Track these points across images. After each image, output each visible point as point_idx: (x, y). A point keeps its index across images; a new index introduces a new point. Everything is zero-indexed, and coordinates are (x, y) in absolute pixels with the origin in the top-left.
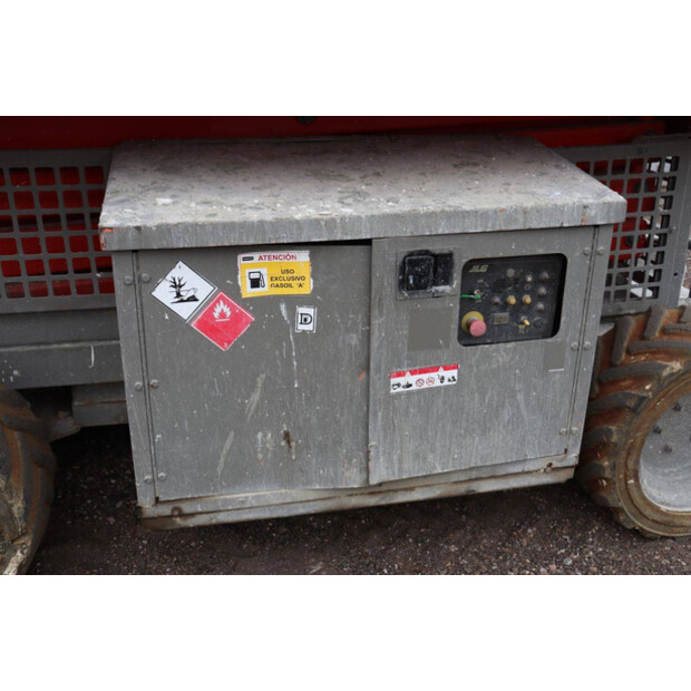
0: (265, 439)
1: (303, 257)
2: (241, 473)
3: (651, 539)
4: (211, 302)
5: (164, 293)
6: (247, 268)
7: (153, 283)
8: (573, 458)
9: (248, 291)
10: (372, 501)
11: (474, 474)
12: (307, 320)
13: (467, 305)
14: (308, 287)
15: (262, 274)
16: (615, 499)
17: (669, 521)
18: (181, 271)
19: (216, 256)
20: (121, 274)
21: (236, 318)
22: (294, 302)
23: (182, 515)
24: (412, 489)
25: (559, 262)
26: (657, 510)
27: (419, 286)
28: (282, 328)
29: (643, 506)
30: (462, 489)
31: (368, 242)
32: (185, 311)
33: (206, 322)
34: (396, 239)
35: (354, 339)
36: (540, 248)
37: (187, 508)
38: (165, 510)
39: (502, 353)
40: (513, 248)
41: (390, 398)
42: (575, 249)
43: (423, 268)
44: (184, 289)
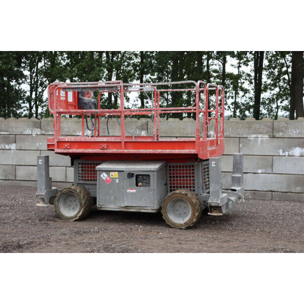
0: (112, 197)
1: (117, 173)
2: (109, 203)
4: (107, 178)
5: (102, 176)
6: (112, 173)
7: (101, 174)
9: (111, 177)
10: (126, 210)
11: (140, 208)
12: (117, 181)
13: (137, 181)
14: (117, 177)
15: (113, 175)
17: (174, 224)
18: (104, 173)
19: (108, 172)
20: (98, 173)
22: (116, 178)
23: (101, 207)
24: (131, 209)
25: (149, 176)
26: (171, 221)
27: (130, 177)
28: (115, 182)
29: (169, 220)
30: (139, 211)
31: (123, 171)
32: (104, 178)
33: (106, 180)
34: (127, 171)
35: (123, 184)
36: (146, 173)
37: (102, 206)
38: (100, 206)
39: (142, 188)
40: (142, 173)
41: (127, 193)
42: (151, 174)
43: (130, 175)
44: (104, 176)
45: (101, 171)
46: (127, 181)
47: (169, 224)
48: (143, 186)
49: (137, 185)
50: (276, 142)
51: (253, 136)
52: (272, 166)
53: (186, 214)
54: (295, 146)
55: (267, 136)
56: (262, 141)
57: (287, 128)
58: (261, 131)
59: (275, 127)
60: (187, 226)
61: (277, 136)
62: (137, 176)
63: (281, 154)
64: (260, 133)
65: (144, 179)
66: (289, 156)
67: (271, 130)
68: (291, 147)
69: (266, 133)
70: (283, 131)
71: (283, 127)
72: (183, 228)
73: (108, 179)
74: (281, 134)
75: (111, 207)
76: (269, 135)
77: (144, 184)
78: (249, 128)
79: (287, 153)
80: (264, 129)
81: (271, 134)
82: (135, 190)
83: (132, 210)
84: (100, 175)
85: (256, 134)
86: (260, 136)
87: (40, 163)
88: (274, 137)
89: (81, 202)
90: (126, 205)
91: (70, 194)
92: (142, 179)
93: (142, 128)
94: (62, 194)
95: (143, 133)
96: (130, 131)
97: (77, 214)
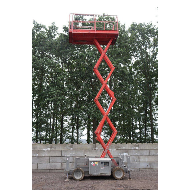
0: (96, 171)
2: (94, 173)
3: (116, 180)
6: (95, 162)
8: (111, 173)
12: (97, 165)
13: (104, 165)
14: (97, 163)
16: (114, 177)
19: (94, 162)
23: (92, 175)
28: (96, 165)
30: (105, 175)
31: (100, 161)
39: (106, 167)
40: (106, 162)
41: (101, 169)
42: (109, 162)
43: (102, 163)
44: (92, 163)
45: (91, 162)
46: (101, 165)
50: (118, 151)
51: (111, 149)
54: (124, 152)
55: (115, 149)
56: (114, 151)
59: (118, 146)
62: (104, 163)
68: (123, 153)
70: (120, 148)
71: (120, 146)
73: (94, 164)
75: (95, 174)
80: (114, 147)
82: (104, 168)
83: (103, 175)
84: (91, 163)
86: (113, 149)
88: (117, 149)
89: (83, 173)
90: (101, 173)
91: (78, 171)
92: (106, 164)
93: (71, 147)
94: (74, 171)
95: (71, 149)
96: (66, 148)
97: (81, 178)
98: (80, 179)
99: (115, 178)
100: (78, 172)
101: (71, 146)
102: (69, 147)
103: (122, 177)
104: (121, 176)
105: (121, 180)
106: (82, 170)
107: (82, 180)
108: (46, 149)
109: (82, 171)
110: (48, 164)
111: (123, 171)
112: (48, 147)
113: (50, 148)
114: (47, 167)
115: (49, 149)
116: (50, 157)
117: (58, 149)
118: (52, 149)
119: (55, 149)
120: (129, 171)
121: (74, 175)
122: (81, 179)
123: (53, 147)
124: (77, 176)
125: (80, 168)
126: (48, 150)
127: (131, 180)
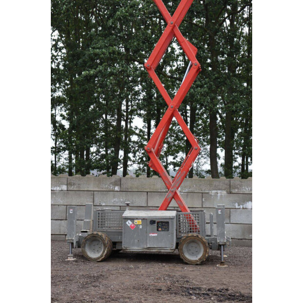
0: (136, 241)
1: (141, 220)
2: (133, 245)
3: (187, 264)
4: (131, 224)
5: (127, 223)
6: (136, 221)
8: (174, 248)
9: (135, 224)
12: (141, 227)
13: (158, 227)
14: (141, 223)
15: (137, 222)
16: (182, 257)
18: (129, 221)
19: (132, 219)
21: (134, 227)
22: (140, 225)
25: (168, 222)
27: (152, 224)
28: (139, 228)
29: (186, 258)
30: (159, 251)
31: (146, 219)
32: (129, 225)
33: (131, 226)
34: (149, 219)
35: (145, 229)
36: (165, 221)
37: (127, 248)
38: (125, 248)
39: (162, 233)
40: (162, 220)
41: (150, 237)
42: (170, 221)
43: (152, 222)
44: (129, 223)
45: (127, 219)
46: (150, 227)
47: (187, 262)
48: (162, 230)
49: (158, 230)
50: (232, 197)
51: (213, 192)
52: (230, 217)
53: (198, 252)
54: (248, 200)
55: (224, 192)
56: (221, 196)
57: (241, 186)
58: (221, 187)
59: (231, 184)
60: (202, 261)
61: (233, 192)
62: (158, 222)
63: (237, 207)
64: (219, 189)
65: (163, 225)
66: (243, 208)
67: (229, 187)
68: (245, 201)
69: (224, 190)
70: (238, 188)
71: (238, 185)
72: (198, 263)
73: (133, 225)
74: (236, 190)
75: (136, 248)
76: (227, 191)
77: (164, 229)
78: (210, 185)
79: (241, 207)
80: (222, 186)
81: (229, 190)
82: (156, 235)
83: (154, 251)
84: (125, 222)
85: (216, 190)
86: (219, 192)
87: (71, 212)
88: (231, 193)
89: (104, 245)
90: (148, 246)
91: (93, 239)
92: (162, 225)
93: (115, 184)
94: (86, 239)
95: (117, 188)
96: (105, 187)
97: (102, 256)
98: (98, 258)
99: (182, 260)
100: (95, 243)
101: (116, 181)
102: (111, 183)
103: (200, 259)
104: (200, 256)
105: (197, 265)
106: (104, 237)
107: (102, 261)
108: (58, 188)
109: (103, 241)
110: (63, 221)
111: (204, 243)
112: (63, 184)
113: (67, 185)
114: (60, 229)
115: (64, 188)
116: (67, 205)
117: (86, 189)
118: (71, 188)
119: (79, 187)
120: (220, 246)
121: (84, 247)
122: (100, 260)
123: (74, 184)
124: (93, 250)
125: (100, 234)
126: (62, 190)
127: (226, 266)
